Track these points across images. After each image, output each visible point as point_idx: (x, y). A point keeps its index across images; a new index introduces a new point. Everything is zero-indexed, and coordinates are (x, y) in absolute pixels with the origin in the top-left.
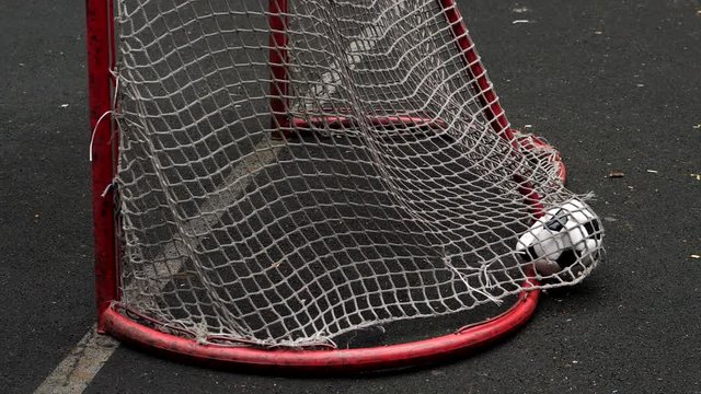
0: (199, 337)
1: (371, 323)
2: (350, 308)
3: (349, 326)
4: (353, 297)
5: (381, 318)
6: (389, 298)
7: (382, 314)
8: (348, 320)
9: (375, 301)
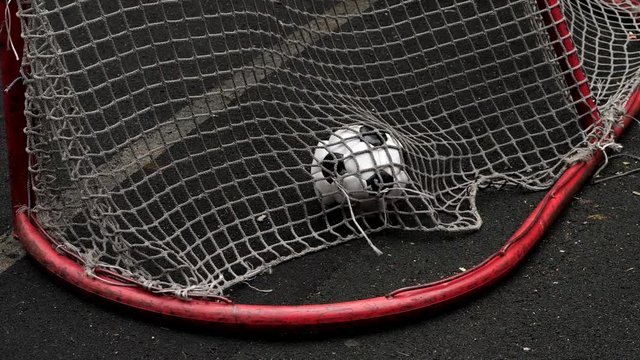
0: (86, 268)
1: (258, 270)
2: (231, 257)
3: (234, 278)
4: (232, 244)
5: (268, 261)
6: (270, 238)
7: (269, 257)
8: (231, 270)
9: (257, 245)
